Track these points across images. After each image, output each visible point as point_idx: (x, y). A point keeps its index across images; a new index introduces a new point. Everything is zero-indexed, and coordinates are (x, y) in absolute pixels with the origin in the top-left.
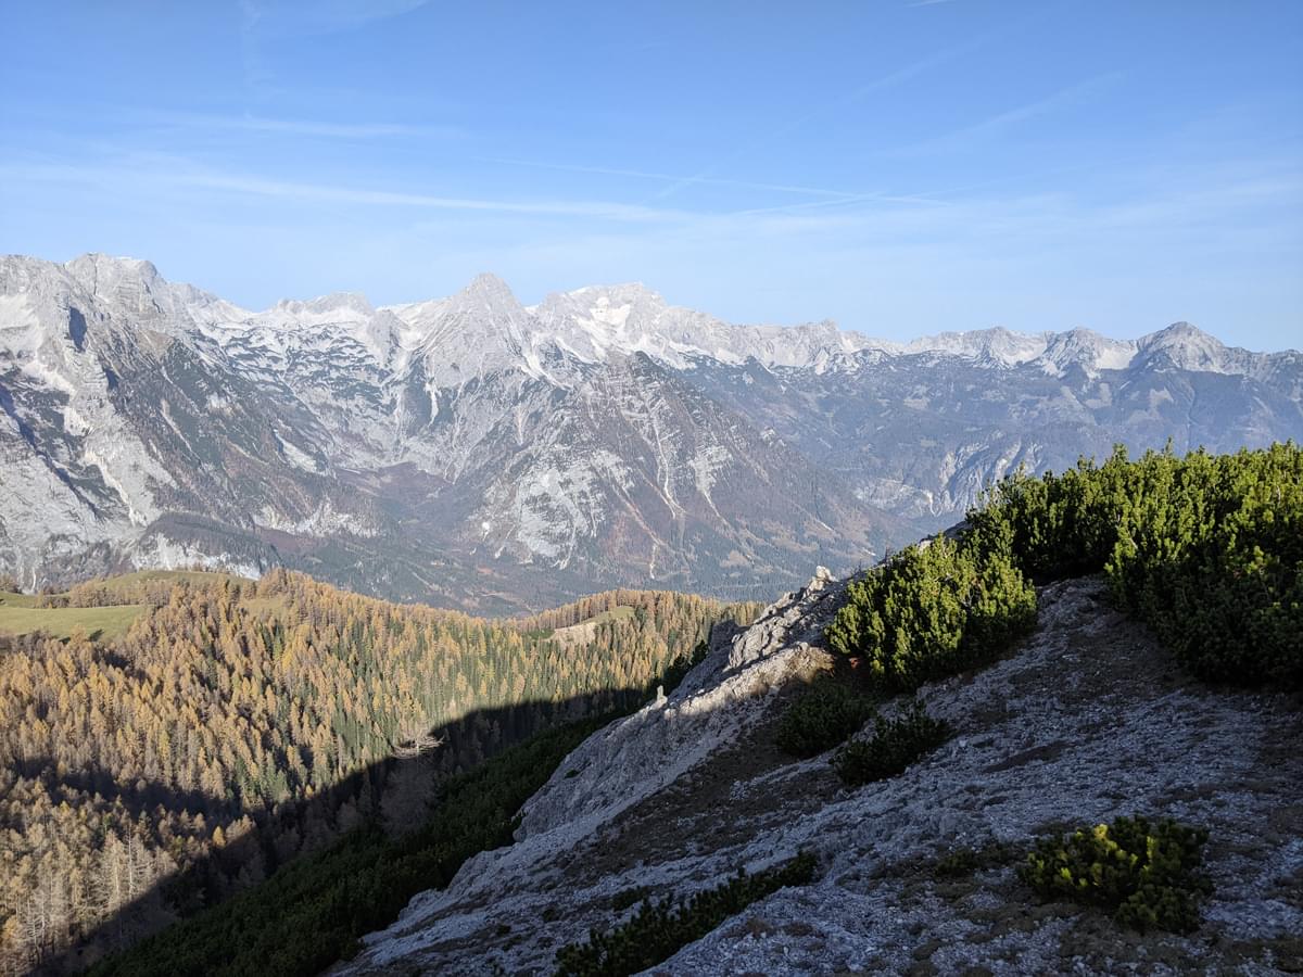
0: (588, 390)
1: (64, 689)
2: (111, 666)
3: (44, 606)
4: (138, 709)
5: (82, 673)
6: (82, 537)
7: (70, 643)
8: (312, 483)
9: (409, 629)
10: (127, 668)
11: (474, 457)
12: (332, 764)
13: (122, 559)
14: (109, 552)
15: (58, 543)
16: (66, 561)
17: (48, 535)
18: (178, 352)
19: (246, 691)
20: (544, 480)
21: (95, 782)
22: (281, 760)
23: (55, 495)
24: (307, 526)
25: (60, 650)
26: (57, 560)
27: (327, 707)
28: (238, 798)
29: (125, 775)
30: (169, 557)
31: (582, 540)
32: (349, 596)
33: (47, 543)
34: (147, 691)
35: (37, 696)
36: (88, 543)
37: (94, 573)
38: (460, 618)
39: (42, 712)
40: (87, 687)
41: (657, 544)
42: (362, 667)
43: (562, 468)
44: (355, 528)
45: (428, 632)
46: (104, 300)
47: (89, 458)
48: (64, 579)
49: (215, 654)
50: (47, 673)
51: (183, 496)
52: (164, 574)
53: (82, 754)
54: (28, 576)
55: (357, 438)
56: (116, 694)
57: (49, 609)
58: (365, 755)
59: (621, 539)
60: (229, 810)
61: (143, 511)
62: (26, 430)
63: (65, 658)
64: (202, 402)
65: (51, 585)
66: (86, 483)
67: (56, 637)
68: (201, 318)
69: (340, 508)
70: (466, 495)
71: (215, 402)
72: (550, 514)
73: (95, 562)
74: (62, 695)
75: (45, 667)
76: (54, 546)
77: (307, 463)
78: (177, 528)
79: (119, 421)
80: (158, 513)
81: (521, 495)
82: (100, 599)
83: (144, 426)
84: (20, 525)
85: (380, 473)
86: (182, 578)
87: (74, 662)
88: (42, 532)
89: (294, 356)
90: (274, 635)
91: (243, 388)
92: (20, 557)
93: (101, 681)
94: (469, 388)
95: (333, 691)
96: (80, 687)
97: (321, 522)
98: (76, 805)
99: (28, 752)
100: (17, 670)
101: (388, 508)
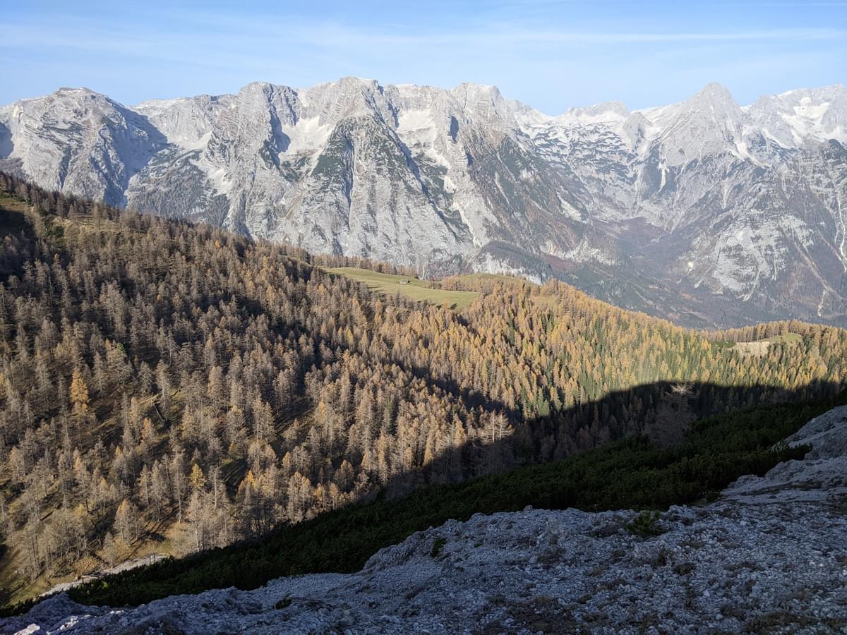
0: (784, 169)
1: (437, 333)
2: (460, 325)
3: (430, 287)
4: (473, 349)
5: (446, 326)
6: (448, 251)
7: (441, 309)
8: (578, 229)
9: (632, 327)
10: (469, 327)
11: (688, 216)
13: (467, 265)
14: (461, 261)
15: (437, 253)
16: (440, 264)
17: (432, 249)
18: (507, 143)
19: (530, 350)
20: (740, 235)
21: (448, 386)
22: (547, 394)
23: (437, 226)
24: (571, 255)
25: (436, 312)
26: (435, 263)
27: (576, 367)
28: (521, 411)
29: (464, 385)
31: (764, 282)
32: (595, 301)
33: (431, 253)
34: (478, 341)
35: (424, 335)
36: (451, 255)
37: (453, 272)
38: (668, 325)
39: (426, 344)
40: (448, 334)
41: (827, 290)
42: (600, 347)
43: (754, 226)
44: (601, 259)
45: (645, 331)
46: (470, 111)
47: (455, 206)
48: (439, 274)
49: (514, 326)
50: (429, 323)
51: (502, 231)
52: (490, 276)
53: (444, 370)
54: (421, 270)
55: (609, 200)
56: (462, 340)
57: (432, 289)
59: (797, 284)
60: (516, 417)
61: (480, 239)
62: (425, 189)
63: (438, 317)
64: (517, 174)
65: (432, 276)
66: (452, 220)
67: (433, 305)
68: (522, 120)
69: (593, 244)
70: (680, 242)
71: (525, 174)
72: (741, 261)
73: (454, 266)
74: (436, 336)
75: (429, 320)
76: (434, 255)
77: (575, 214)
78: (498, 250)
79: (472, 185)
80: (488, 240)
81: (720, 245)
82: (457, 287)
83: (485, 188)
84: (418, 242)
85: (622, 223)
86: (500, 280)
87: (443, 320)
88: (429, 247)
89: (574, 144)
90: (548, 320)
91: (541, 165)
92: (418, 259)
93: (455, 331)
94: (689, 167)
95: (579, 355)
96: (445, 333)
97: (580, 253)
98: (440, 396)
99: (419, 364)
100: (416, 320)
101: (624, 247)
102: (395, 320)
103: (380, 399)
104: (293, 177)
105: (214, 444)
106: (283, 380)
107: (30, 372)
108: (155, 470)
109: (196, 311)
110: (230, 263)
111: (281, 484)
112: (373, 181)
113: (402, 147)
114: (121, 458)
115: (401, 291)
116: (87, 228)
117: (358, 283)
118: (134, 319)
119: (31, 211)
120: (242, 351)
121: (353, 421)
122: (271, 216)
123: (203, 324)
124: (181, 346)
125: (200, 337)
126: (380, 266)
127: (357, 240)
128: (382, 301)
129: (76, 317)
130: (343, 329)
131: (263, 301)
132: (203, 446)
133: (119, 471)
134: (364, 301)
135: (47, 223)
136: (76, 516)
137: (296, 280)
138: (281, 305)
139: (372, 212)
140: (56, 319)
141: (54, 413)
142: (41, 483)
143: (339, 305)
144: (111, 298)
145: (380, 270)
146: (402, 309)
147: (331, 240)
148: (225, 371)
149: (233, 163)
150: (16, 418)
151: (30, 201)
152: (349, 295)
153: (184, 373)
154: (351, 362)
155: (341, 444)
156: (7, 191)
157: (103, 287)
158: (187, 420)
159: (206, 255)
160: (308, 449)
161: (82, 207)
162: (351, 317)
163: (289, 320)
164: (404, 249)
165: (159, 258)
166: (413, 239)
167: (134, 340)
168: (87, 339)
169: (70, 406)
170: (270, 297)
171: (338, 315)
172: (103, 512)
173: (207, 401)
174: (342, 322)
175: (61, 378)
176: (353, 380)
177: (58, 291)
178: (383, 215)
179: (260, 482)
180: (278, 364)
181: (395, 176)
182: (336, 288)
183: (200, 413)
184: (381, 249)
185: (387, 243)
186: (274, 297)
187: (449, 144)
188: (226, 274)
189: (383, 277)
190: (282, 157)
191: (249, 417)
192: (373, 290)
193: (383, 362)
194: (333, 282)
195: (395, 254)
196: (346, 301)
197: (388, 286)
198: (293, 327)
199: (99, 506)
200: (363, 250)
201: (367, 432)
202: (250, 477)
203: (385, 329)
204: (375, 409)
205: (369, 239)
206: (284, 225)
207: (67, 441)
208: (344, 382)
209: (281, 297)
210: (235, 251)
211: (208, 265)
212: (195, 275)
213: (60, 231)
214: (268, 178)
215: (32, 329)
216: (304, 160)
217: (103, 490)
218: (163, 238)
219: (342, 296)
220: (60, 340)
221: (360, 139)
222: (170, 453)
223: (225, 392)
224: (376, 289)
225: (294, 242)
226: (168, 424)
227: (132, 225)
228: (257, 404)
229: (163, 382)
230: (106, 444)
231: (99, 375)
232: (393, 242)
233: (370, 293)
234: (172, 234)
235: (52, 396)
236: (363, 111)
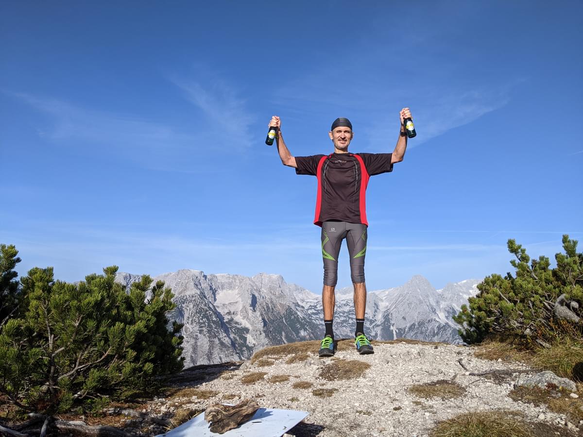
18: (290, 312)
46: (264, 291)
62: (233, 344)
64: (298, 333)
68: (299, 297)
71: (303, 333)
79: (266, 341)
83: (275, 343)
91: (313, 327)
94: (411, 328)
112: (196, 339)
113: (218, 315)
139: (194, 361)
181: (212, 335)
187: (250, 312)
221: (189, 310)
236: (192, 291)
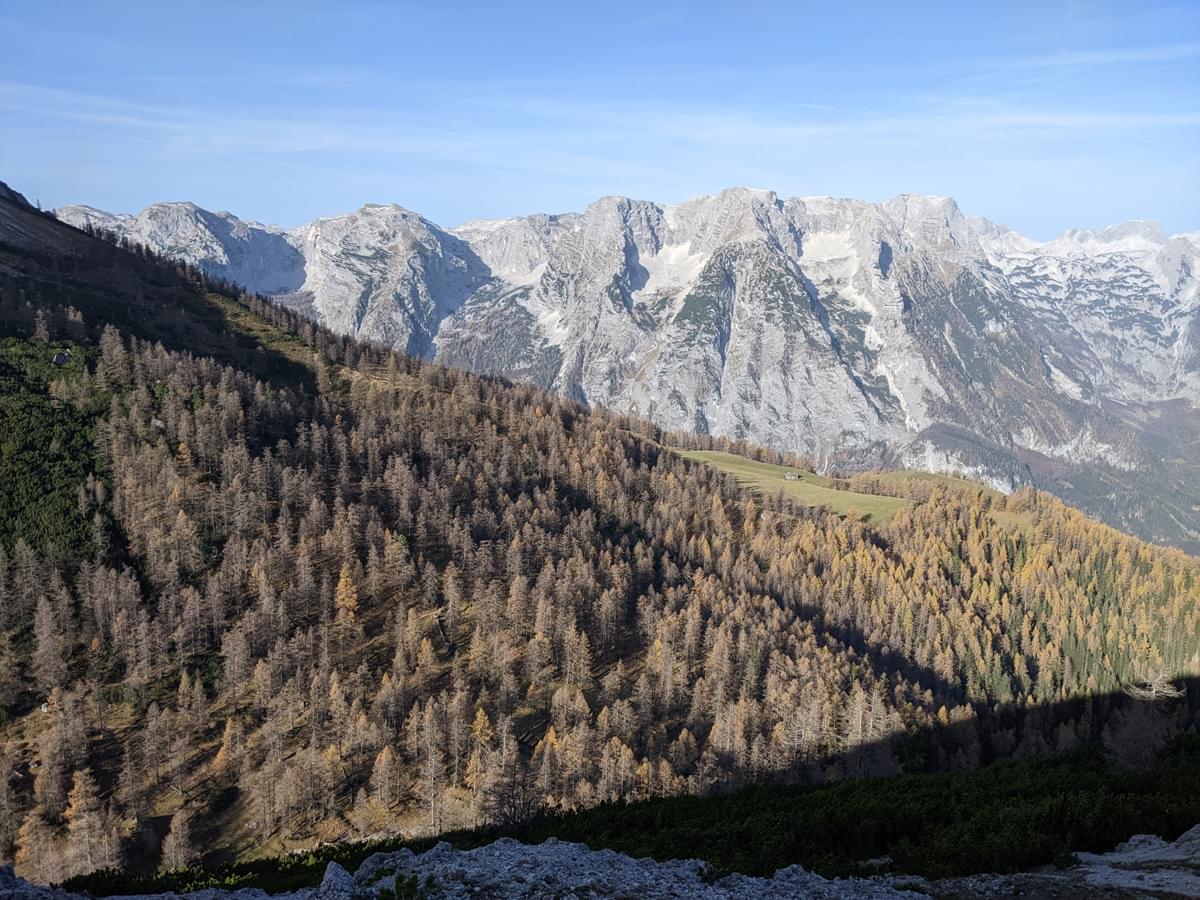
1: (837, 556)
2: (874, 546)
3: (831, 487)
4: (891, 587)
5: (852, 547)
6: (866, 435)
7: (846, 520)
8: (1077, 412)
9: (1157, 570)
10: (887, 550)
12: (1057, 683)
13: (895, 458)
14: (885, 451)
15: (848, 437)
16: (852, 453)
17: (841, 430)
18: (966, 280)
19: (984, 594)
21: (849, 637)
22: (1008, 664)
23: (850, 398)
24: (1063, 451)
25: (838, 524)
26: (844, 451)
27: (1060, 628)
28: (964, 686)
29: (874, 638)
30: (933, 461)
32: (1096, 525)
33: (839, 436)
34: (900, 573)
35: (816, 557)
36: (870, 441)
37: (871, 466)
39: (819, 571)
40: (854, 559)
42: (1101, 598)
44: (1113, 460)
45: (1178, 579)
46: (910, 234)
47: (881, 369)
48: (849, 467)
49: (961, 554)
50: (826, 540)
51: (952, 410)
52: (927, 476)
53: (844, 612)
54: (821, 462)
55: (1130, 370)
56: (875, 569)
57: (834, 490)
58: (1091, 683)
60: (955, 695)
61: (917, 419)
62: (836, 344)
63: (841, 531)
64: (980, 325)
65: (838, 470)
66: (875, 390)
67: (836, 513)
68: (990, 248)
69: (1100, 438)
71: (992, 327)
73: (873, 457)
74: (835, 560)
75: (825, 535)
76: (844, 439)
77: (1071, 389)
78: (943, 437)
79: (908, 340)
80: (929, 422)
82: (874, 489)
83: (928, 345)
84: (821, 420)
85: (1150, 406)
86: (942, 482)
87: (847, 537)
88: (837, 427)
89: (1074, 284)
90: (1017, 549)
91: (1020, 314)
92: (818, 445)
93: (865, 554)
95: (1066, 610)
96: (848, 557)
97: (1079, 448)
98: (835, 651)
99: (805, 599)
100: (805, 535)
101: (1152, 443)
102: (774, 532)
103: (742, 645)
104: (649, 324)
105: (509, 683)
106: (607, 603)
107: (290, 565)
108: (429, 710)
109: (503, 498)
110: (553, 437)
111: (592, 752)
112: (759, 331)
113: (805, 285)
114: (389, 688)
115: (786, 489)
116: (380, 384)
117: (724, 475)
118: (424, 506)
119: (314, 359)
120: (557, 556)
121: (701, 674)
122: (616, 377)
123: (509, 517)
124: (479, 545)
125: (504, 535)
126: (759, 452)
127: (730, 412)
128: (756, 502)
129: (352, 498)
130: (697, 538)
131: (591, 491)
132: (493, 686)
133: (385, 706)
134: (730, 501)
135: (333, 375)
136: (325, 760)
137: (637, 465)
138: (614, 497)
139: (754, 375)
140: (328, 499)
141: (314, 621)
142: (288, 712)
143: (693, 504)
144: (399, 476)
145: (758, 456)
146: (785, 516)
147: (694, 412)
148: (532, 584)
149: (572, 304)
150: (267, 624)
151: (314, 346)
152: (709, 491)
153: (479, 582)
154: (705, 586)
155: (682, 706)
156: (288, 333)
157: (390, 460)
158: (477, 648)
159: (523, 425)
160: (635, 706)
161: (374, 356)
162: (710, 523)
163: (624, 520)
164: (798, 429)
165: (463, 426)
166: (814, 415)
167: (421, 531)
168: (362, 528)
169: (334, 613)
170: (600, 485)
171: (691, 518)
172: (359, 759)
173: (505, 623)
174: (697, 529)
175: (326, 576)
176: (706, 612)
177: (335, 462)
178: (770, 379)
179: (564, 746)
180: (604, 581)
181: (791, 324)
182: (691, 479)
183: (494, 639)
184: (765, 427)
185: (774, 419)
186: (605, 487)
187: (875, 281)
188: (546, 452)
189: (762, 467)
190: (636, 297)
191: (558, 650)
192: (745, 485)
193: (751, 591)
194: (687, 469)
195: (784, 435)
196: (704, 498)
197: (767, 482)
198: (627, 530)
199: (355, 751)
200: (738, 427)
201: (720, 691)
202: (551, 736)
203: (758, 544)
204: (733, 659)
205: (747, 413)
206: (631, 388)
207: (325, 659)
208: (692, 614)
209: (615, 487)
210: (560, 422)
211: (525, 439)
212: (507, 452)
213: (347, 384)
214: (616, 325)
215: (298, 510)
216: (665, 301)
217: (361, 730)
218: (471, 400)
219: (698, 491)
220: (330, 525)
221: (745, 273)
222: (451, 690)
223: (528, 611)
224: (750, 485)
225: (644, 412)
226: (452, 648)
227: (434, 381)
228: (570, 634)
229: (451, 592)
230: (372, 668)
231: (374, 576)
232: (783, 419)
233: (740, 490)
234: (482, 395)
235: (314, 599)
236: (752, 235)
